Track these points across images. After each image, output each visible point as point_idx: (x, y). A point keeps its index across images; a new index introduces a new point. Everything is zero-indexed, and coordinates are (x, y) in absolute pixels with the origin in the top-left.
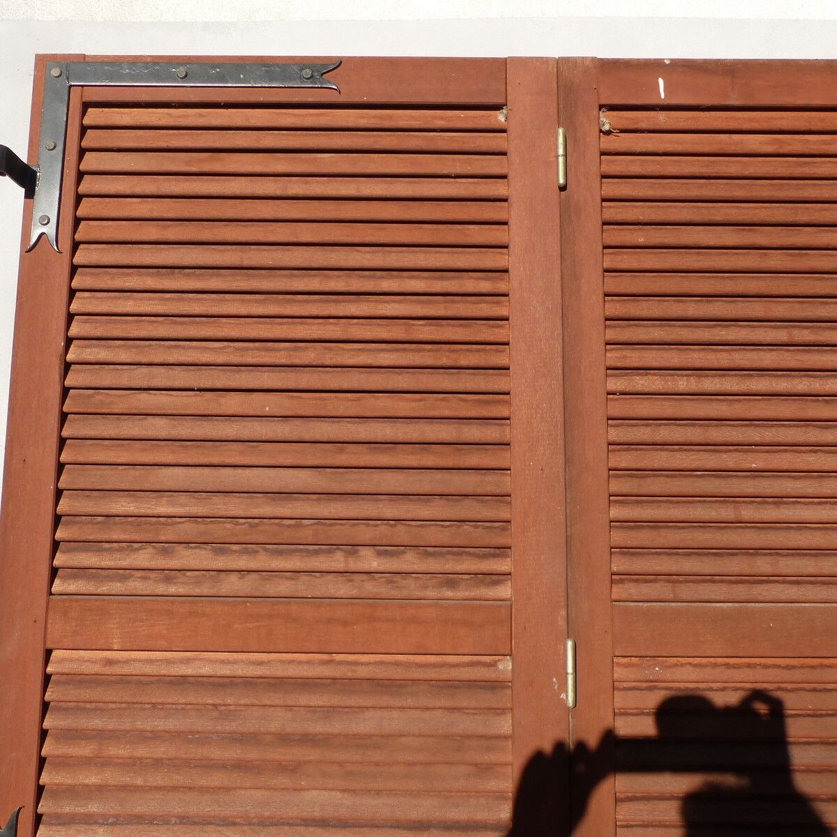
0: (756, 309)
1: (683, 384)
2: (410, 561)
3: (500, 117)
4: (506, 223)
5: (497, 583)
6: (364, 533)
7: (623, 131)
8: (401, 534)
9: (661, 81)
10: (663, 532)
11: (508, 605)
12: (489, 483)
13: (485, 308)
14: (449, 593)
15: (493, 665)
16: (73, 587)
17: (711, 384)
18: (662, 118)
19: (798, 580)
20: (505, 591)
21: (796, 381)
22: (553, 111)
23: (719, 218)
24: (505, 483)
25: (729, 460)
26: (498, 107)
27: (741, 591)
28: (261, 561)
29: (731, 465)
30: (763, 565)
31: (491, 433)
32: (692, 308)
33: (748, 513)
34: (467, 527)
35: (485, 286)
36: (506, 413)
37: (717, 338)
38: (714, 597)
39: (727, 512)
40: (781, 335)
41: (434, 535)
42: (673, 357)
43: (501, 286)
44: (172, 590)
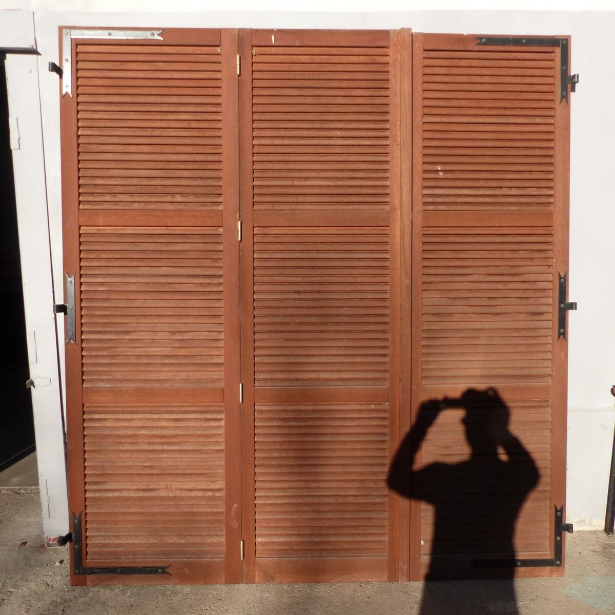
0: (302, 117)
1: (277, 142)
2: (191, 198)
3: (219, 50)
4: (221, 88)
5: (219, 205)
6: (177, 190)
7: (260, 55)
8: (188, 190)
9: (273, 37)
10: (270, 189)
11: (222, 211)
12: (216, 174)
13: (214, 117)
14: (204, 208)
15: (218, 230)
16: (86, 207)
17: (286, 142)
18: (273, 50)
19: (312, 203)
20: (221, 208)
21: (314, 141)
22: (236, 48)
23: (291, 85)
24: (221, 174)
25: (291, 166)
26: (218, 46)
27: (293, 207)
28: (145, 199)
29: (292, 168)
30: (301, 199)
31: (216, 158)
32: (281, 117)
33: (296, 183)
34: (209, 188)
35: (214, 109)
36: (221, 151)
37: (289, 127)
38: (285, 209)
39: (289, 183)
40: (310, 126)
41: (198, 190)
42: (274, 133)
43: (219, 109)
44: (117, 208)
